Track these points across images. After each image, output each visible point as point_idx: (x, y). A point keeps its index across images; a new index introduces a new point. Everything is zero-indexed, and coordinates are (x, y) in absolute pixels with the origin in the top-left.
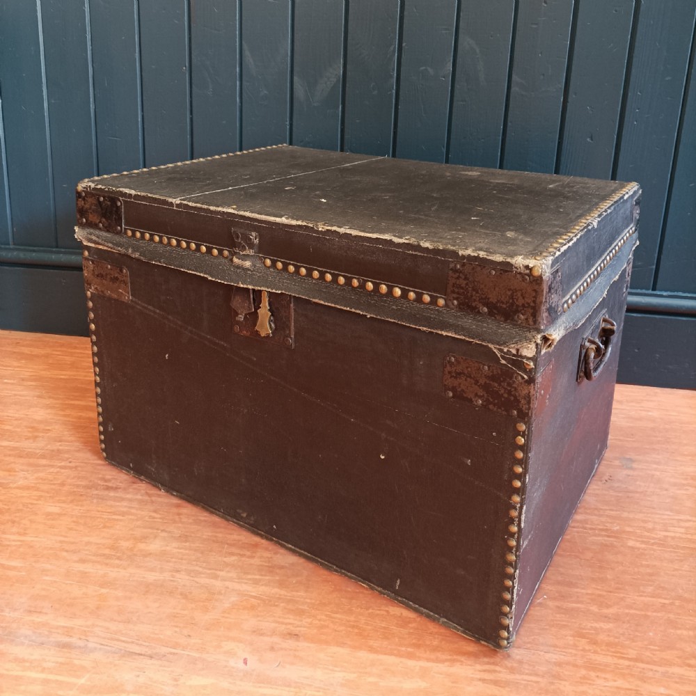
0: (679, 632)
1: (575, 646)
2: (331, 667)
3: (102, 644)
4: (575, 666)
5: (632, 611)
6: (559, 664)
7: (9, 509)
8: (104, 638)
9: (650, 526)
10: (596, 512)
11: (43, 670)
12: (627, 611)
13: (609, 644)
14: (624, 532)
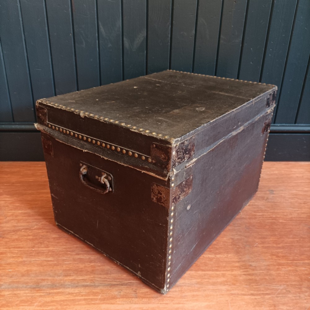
0: (304, 249)
1: (272, 259)
2: (190, 278)
3: (101, 283)
4: (274, 265)
5: (287, 244)
6: (268, 265)
7: (36, 238)
8: (101, 281)
9: (285, 214)
10: (266, 211)
11: (82, 296)
12: (286, 245)
13: (283, 257)
14: (277, 217)
